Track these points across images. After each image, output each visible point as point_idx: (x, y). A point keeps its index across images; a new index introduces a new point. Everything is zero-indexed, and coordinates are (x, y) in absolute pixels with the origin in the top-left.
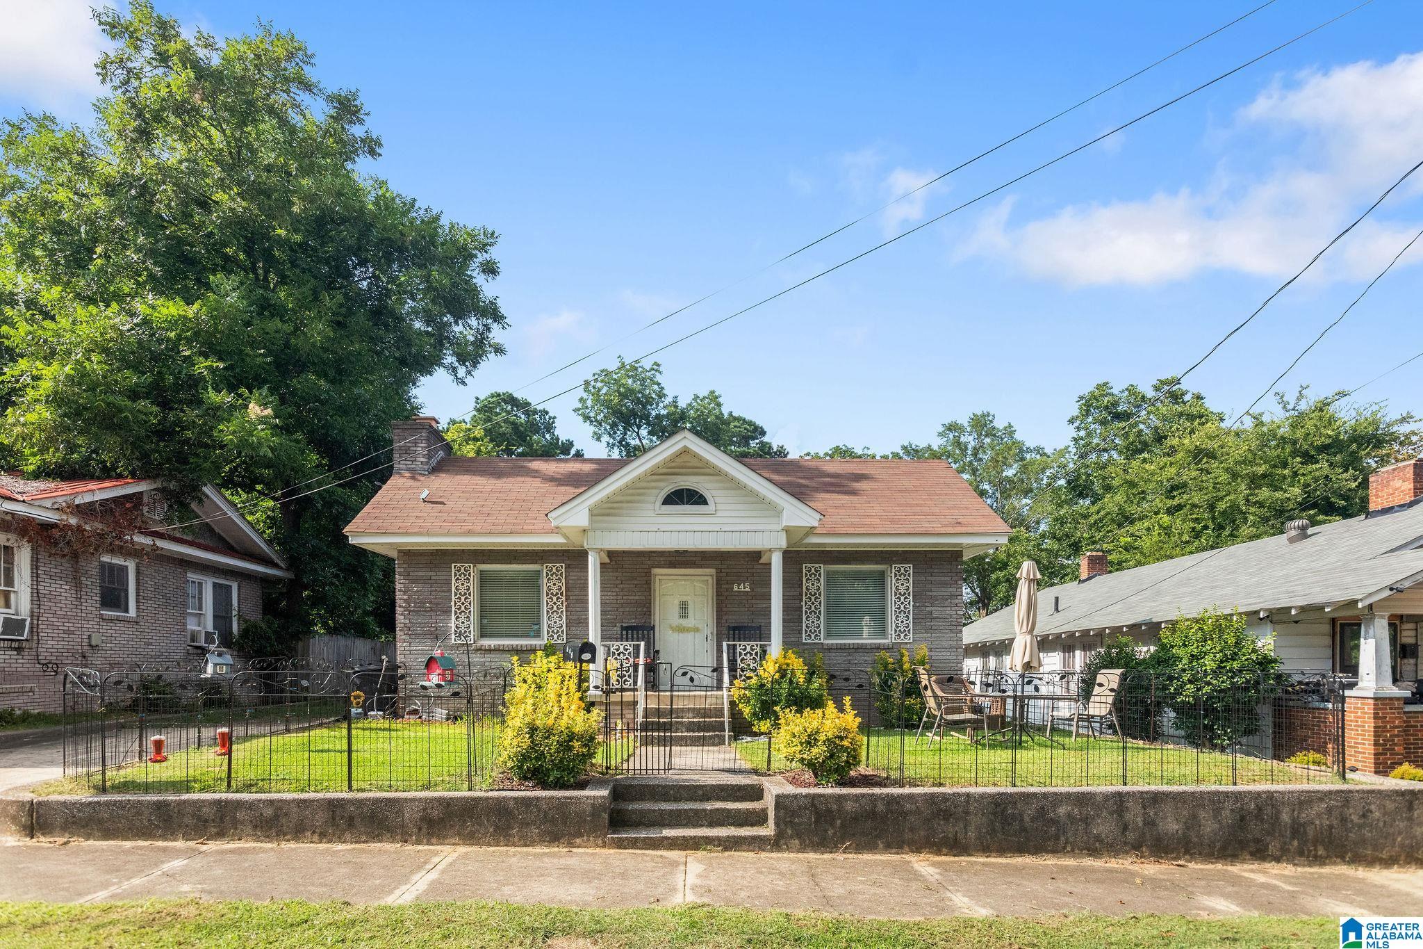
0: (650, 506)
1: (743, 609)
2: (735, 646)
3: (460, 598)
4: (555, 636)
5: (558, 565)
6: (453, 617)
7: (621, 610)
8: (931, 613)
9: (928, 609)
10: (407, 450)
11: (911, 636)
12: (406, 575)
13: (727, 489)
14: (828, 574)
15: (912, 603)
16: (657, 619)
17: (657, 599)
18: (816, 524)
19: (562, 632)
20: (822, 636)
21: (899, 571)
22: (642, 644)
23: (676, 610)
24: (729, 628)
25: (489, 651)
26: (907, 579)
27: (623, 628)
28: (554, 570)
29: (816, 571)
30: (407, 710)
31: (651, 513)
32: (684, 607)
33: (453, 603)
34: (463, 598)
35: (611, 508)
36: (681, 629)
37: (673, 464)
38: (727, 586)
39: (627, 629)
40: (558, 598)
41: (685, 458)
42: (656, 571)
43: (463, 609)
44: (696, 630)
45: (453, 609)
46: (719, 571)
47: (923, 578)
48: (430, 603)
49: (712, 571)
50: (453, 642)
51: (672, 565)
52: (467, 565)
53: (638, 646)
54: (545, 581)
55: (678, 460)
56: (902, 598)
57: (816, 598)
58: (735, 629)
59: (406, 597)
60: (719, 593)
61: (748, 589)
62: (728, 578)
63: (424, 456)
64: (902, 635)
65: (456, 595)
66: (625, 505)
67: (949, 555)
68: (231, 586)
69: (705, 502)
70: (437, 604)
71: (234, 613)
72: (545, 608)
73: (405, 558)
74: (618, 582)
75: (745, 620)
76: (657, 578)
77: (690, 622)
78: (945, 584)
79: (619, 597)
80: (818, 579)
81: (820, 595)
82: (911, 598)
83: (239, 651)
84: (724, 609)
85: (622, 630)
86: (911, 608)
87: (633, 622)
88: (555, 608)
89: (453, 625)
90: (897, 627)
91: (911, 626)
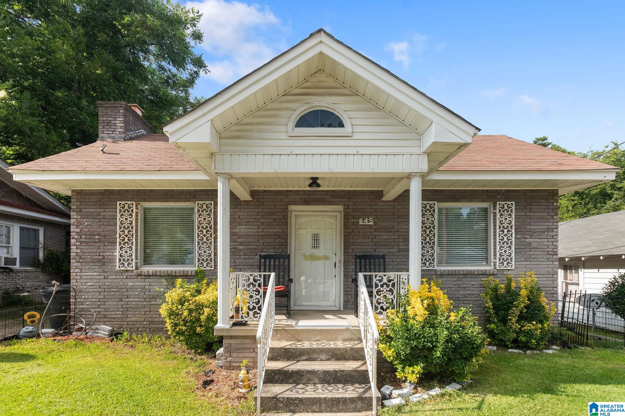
0: (283, 128)
1: (367, 240)
2: (371, 276)
3: (123, 231)
4: (205, 264)
5: (208, 202)
6: (118, 247)
7: (262, 241)
8: (530, 244)
9: (527, 240)
10: (109, 123)
11: (513, 263)
12: (79, 211)
13: (364, 110)
14: (440, 209)
15: (514, 235)
16: (292, 250)
17: (293, 232)
18: (469, 140)
19: (211, 259)
20: (435, 264)
21: (503, 207)
22: (273, 275)
23: (309, 241)
24: (357, 257)
25: (148, 276)
26: (510, 215)
27: (261, 257)
28: (205, 207)
29: (431, 207)
30: (76, 327)
31: (284, 136)
32: (316, 238)
33: (118, 236)
34: (126, 231)
35: (239, 131)
36: (313, 258)
37: (307, 84)
38: (353, 220)
39: (265, 257)
40: (207, 231)
41: (320, 77)
42: (292, 208)
43: (126, 240)
44: (326, 258)
45: (118, 240)
46: (346, 208)
47: (524, 214)
48: (99, 235)
49: (341, 208)
50: (117, 268)
51: (306, 202)
52: (130, 202)
53: (269, 276)
54: (197, 216)
55: (313, 80)
56: (506, 231)
57: (431, 231)
58: (361, 257)
59: (78, 230)
60: (346, 226)
61: (371, 223)
62: (354, 214)
63: (121, 127)
64: (505, 263)
65: (120, 228)
66: (255, 127)
67: (546, 194)
68: (38, 230)
69: (341, 125)
70: (105, 236)
71: (41, 246)
72: (197, 240)
73: (78, 197)
74: (260, 217)
75: (369, 250)
76: (293, 214)
77: (319, 252)
78: (542, 219)
79: (260, 230)
80: (432, 215)
81: (434, 228)
82: (513, 231)
83: (42, 269)
84: (351, 240)
85: (261, 258)
86: (513, 240)
87: (272, 252)
88: (205, 240)
89: (117, 254)
90: (501, 255)
91: (513, 255)
